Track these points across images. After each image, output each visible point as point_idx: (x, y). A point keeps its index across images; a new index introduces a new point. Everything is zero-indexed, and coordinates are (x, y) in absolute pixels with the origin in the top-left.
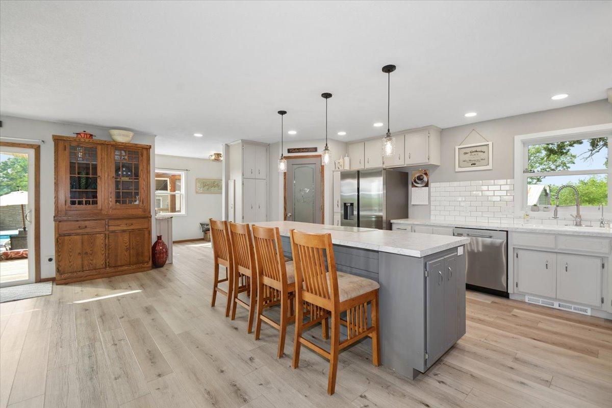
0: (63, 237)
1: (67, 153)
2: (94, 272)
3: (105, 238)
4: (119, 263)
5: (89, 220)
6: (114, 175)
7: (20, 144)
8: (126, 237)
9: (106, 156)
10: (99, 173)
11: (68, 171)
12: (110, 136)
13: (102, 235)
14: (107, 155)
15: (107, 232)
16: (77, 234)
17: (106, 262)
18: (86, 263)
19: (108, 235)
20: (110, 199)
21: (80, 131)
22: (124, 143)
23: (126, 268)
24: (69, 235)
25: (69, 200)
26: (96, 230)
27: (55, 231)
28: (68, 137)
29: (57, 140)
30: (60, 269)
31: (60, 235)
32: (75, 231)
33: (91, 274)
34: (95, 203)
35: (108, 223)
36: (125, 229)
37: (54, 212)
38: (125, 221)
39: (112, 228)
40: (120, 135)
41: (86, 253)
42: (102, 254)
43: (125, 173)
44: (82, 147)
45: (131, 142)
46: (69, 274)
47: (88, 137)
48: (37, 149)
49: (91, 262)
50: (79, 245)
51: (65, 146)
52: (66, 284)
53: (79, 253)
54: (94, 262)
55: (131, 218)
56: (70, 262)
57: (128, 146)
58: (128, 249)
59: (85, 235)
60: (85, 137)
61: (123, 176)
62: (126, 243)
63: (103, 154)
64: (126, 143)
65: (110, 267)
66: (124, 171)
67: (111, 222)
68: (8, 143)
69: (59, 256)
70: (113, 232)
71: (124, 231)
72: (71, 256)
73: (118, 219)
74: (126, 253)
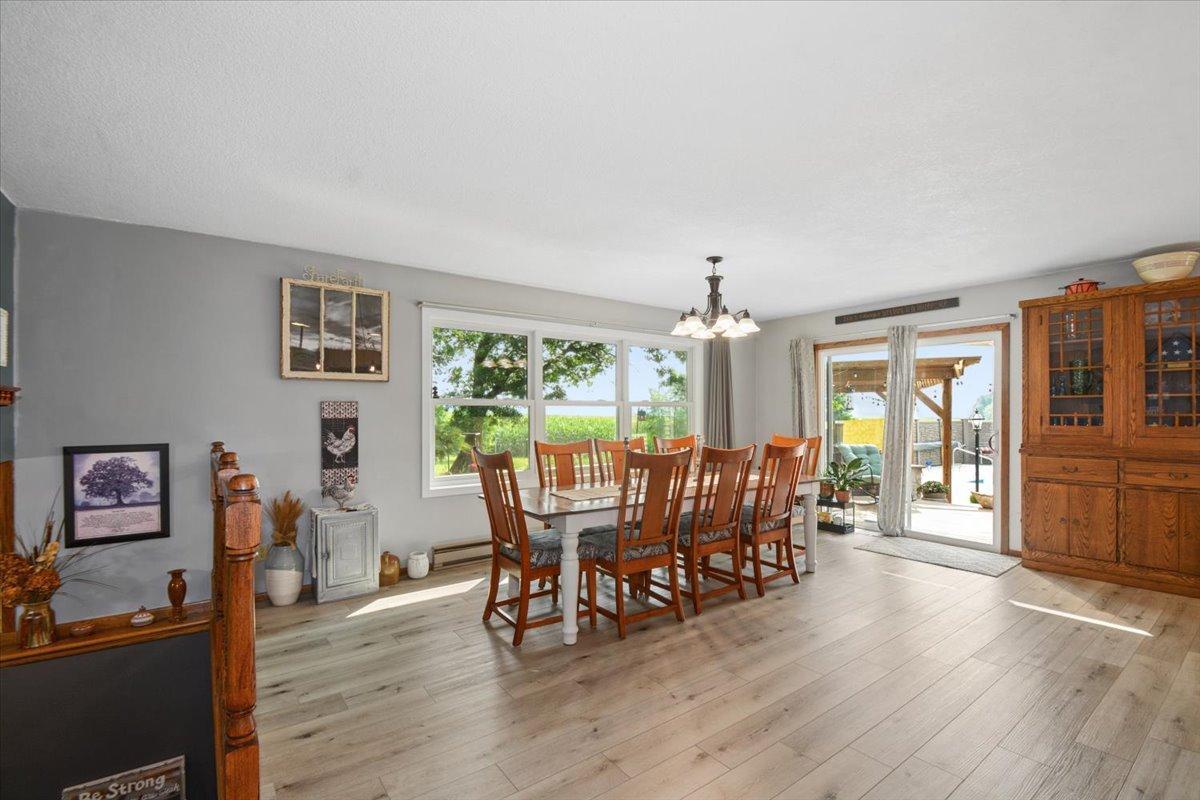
0: (1034, 484)
1: (1044, 328)
2: (1093, 565)
3: (1118, 500)
4: (1150, 562)
5: (1084, 457)
6: (1142, 359)
7: (981, 327)
8: (1169, 504)
9: (1122, 321)
10: (1107, 360)
11: (1047, 363)
12: (1135, 273)
13: (1110, 490)
14: (1125, 318)
15: (1122, 487)
16: (1059, 482)
17: (1118, 551)
18: (1075, 540)
19: (1125, 493)
20: (1133, 415)
21: (1072, 280)
22: (1165, 283)
23: (1170, 577)
24: (1046, 481)
25: (1047, 416)
26: (1096, 479)
27: (1022, 472)
28: (1044, 299)
29: (1028, 307)
30: (1029, 539)
31: (1030, 480)
32: (1056, 476)
33: (1085, 565)
34: (1097, 422)
35: (1125, 467)
36: (1166, 484)
37: (1021, 438)
38: (1167, 467)
39: (1132, 479)
40: (1158, 266)
41: (1076, 522)
42: (1110, 533)
43: (1177, 352)
44: (1072, 312)
45: (1194, 275)
46: (1045, 555)
47: (1085, 289)
48: (1006, 329)
49: (1085, 541)
50: (1063, 502)
51: (1041, 317)
52: (1038, 570)
53: (1062, 519)
54: (1093, 542)
55: (1183, 461)
56: (1046, 531)
57: (1179, 288)
58: (1171, 535)
59: (1074, 484)
60: (1080, 290)
61: (1174, 359)
62: (1168, 519)
63: (1117, 317)
64: (1173, 281)
65: (1128, 564)
66: (1176, 348)
67: (1133, 466)
68: (965, 328)
69: (1028, 516)
70: (1137, 487)
71: (1164, 490)
72: (1047, 521)
73: (1149, 460)
74: (1167, 541)
